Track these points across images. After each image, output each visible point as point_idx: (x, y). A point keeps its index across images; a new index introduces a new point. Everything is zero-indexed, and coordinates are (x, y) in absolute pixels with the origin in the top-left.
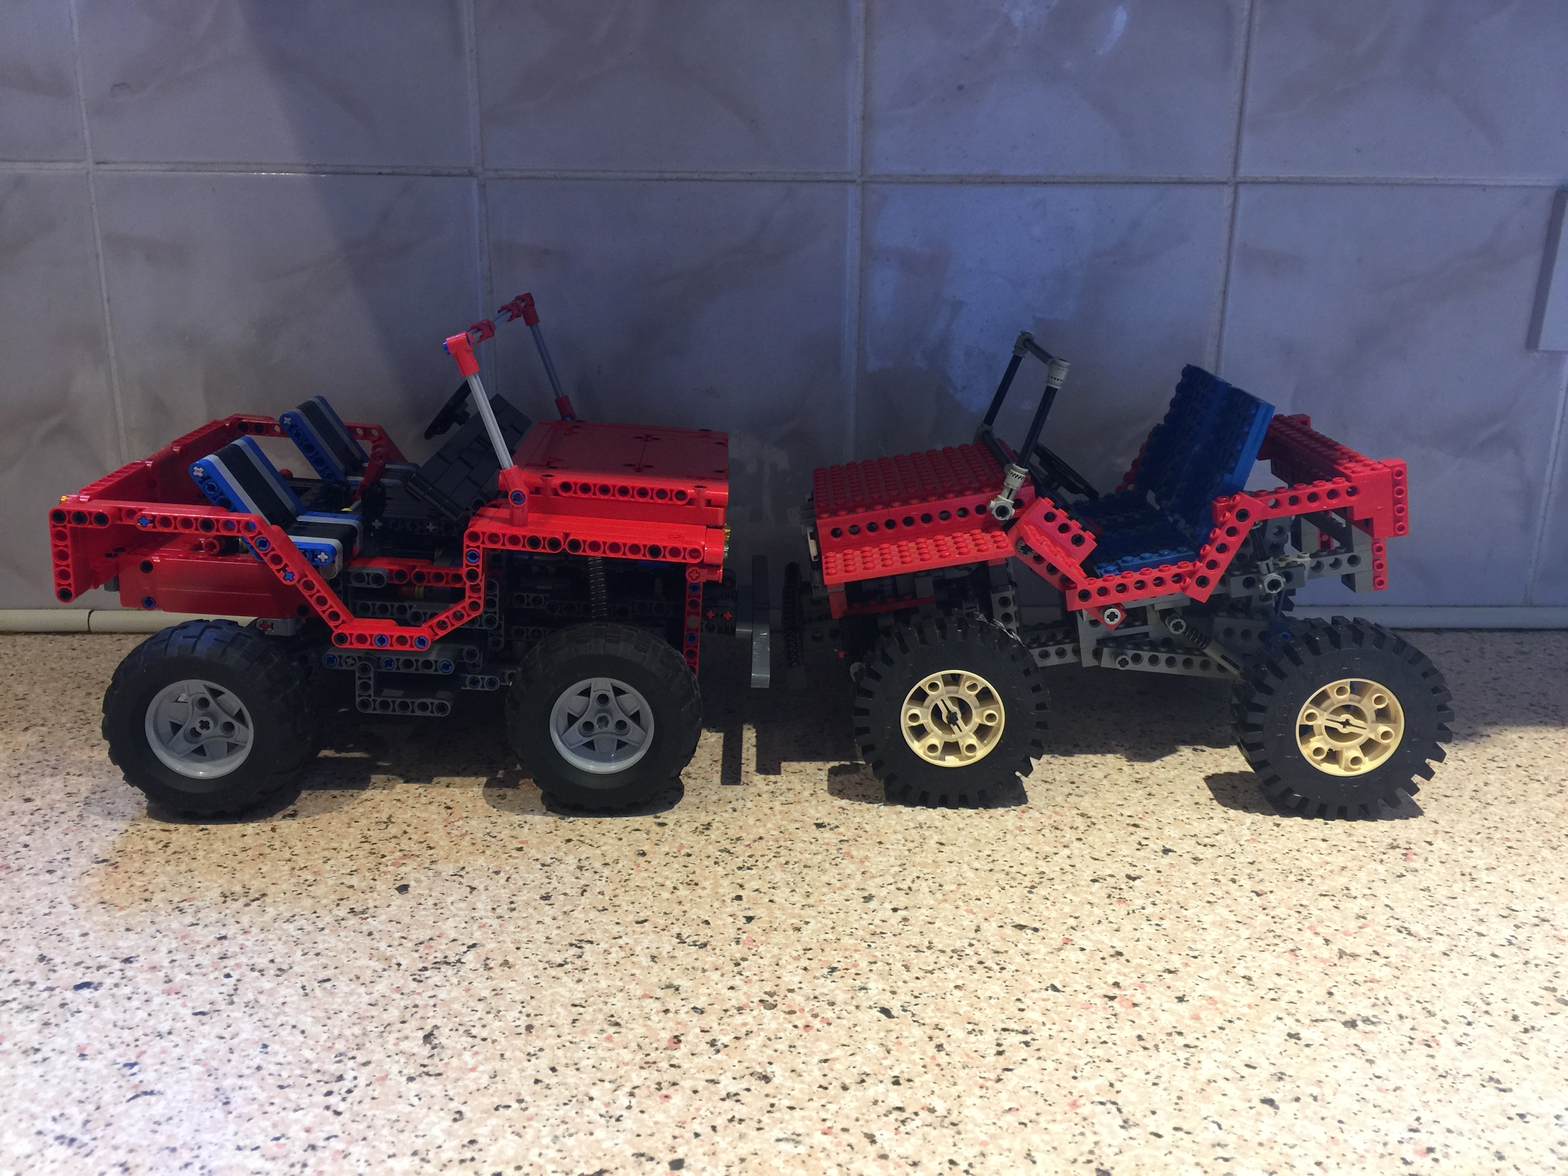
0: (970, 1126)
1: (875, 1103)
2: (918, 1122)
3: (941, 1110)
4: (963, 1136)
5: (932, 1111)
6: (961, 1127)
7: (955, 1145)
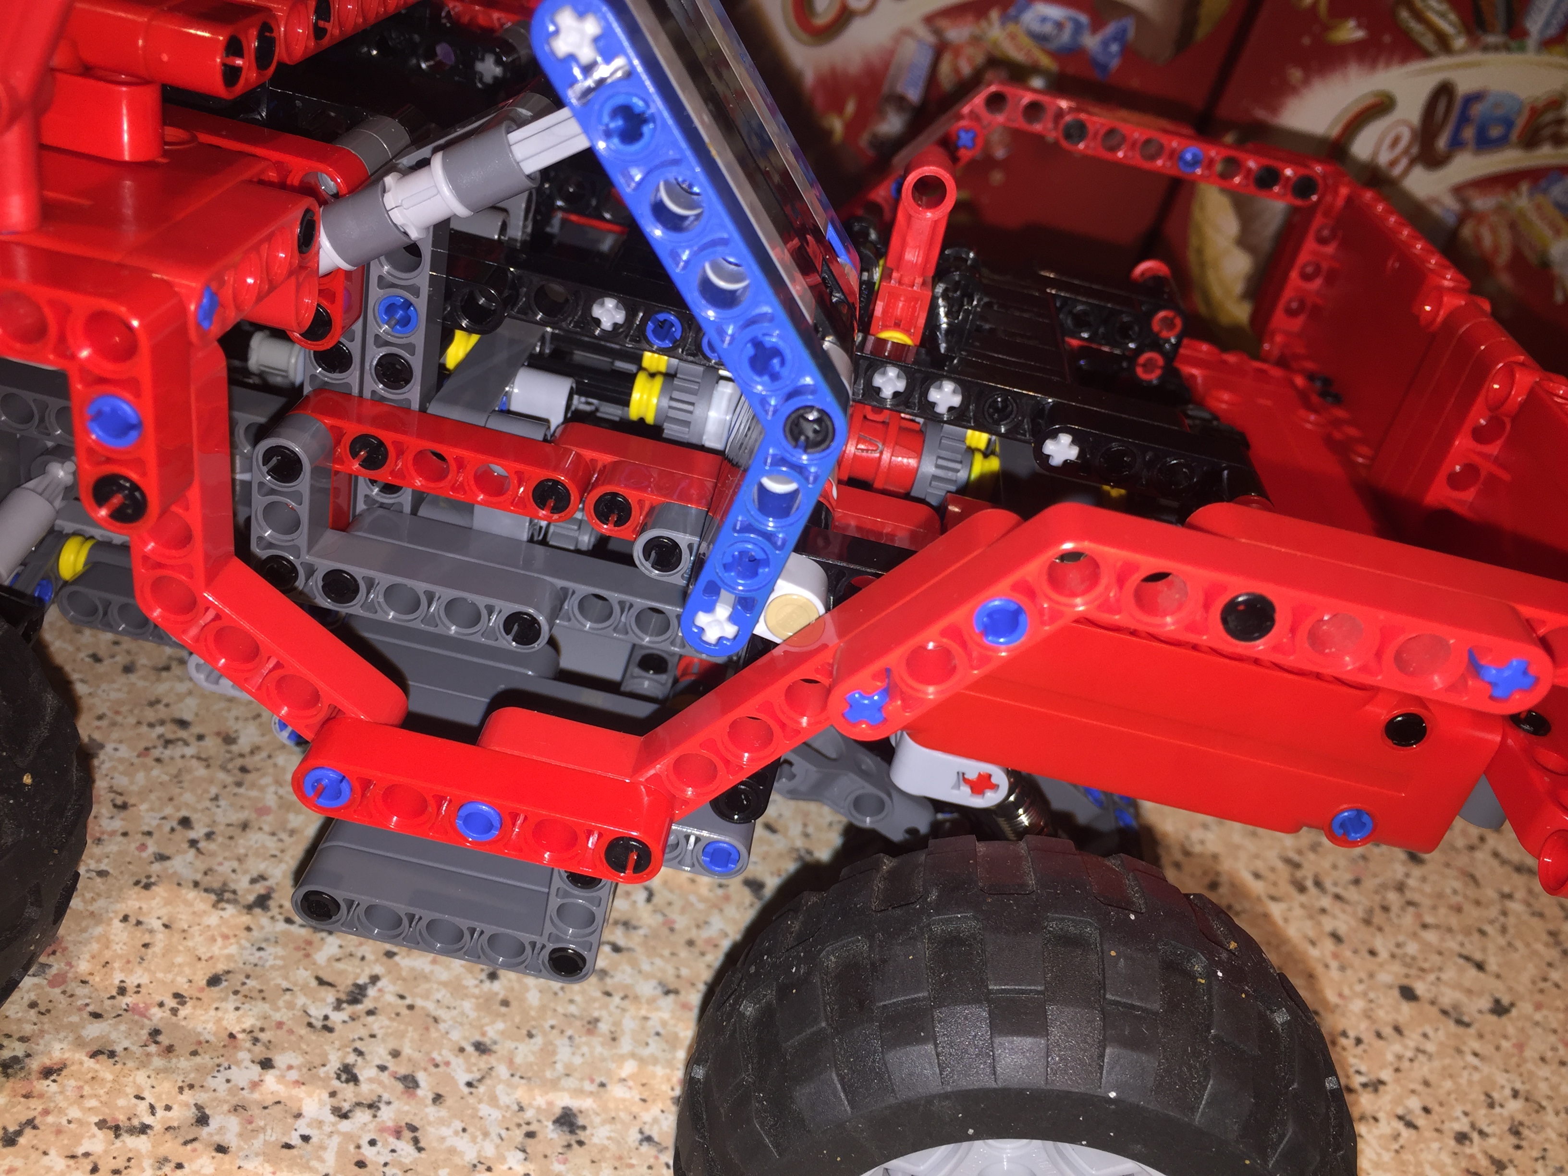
0: (267, 780)
1: (153, 704)
2: (189, 751)
3: (244, 743)
4: (242, 790)
5: (229, 740)
6: (249, 778)
7: (216, 798)
